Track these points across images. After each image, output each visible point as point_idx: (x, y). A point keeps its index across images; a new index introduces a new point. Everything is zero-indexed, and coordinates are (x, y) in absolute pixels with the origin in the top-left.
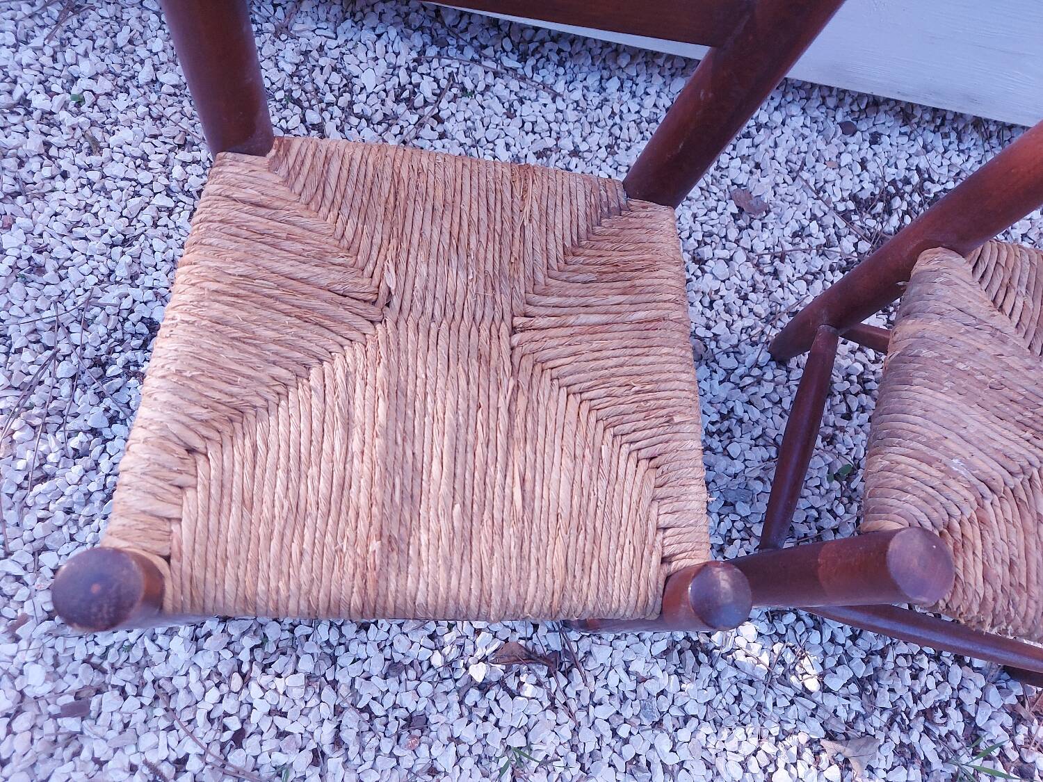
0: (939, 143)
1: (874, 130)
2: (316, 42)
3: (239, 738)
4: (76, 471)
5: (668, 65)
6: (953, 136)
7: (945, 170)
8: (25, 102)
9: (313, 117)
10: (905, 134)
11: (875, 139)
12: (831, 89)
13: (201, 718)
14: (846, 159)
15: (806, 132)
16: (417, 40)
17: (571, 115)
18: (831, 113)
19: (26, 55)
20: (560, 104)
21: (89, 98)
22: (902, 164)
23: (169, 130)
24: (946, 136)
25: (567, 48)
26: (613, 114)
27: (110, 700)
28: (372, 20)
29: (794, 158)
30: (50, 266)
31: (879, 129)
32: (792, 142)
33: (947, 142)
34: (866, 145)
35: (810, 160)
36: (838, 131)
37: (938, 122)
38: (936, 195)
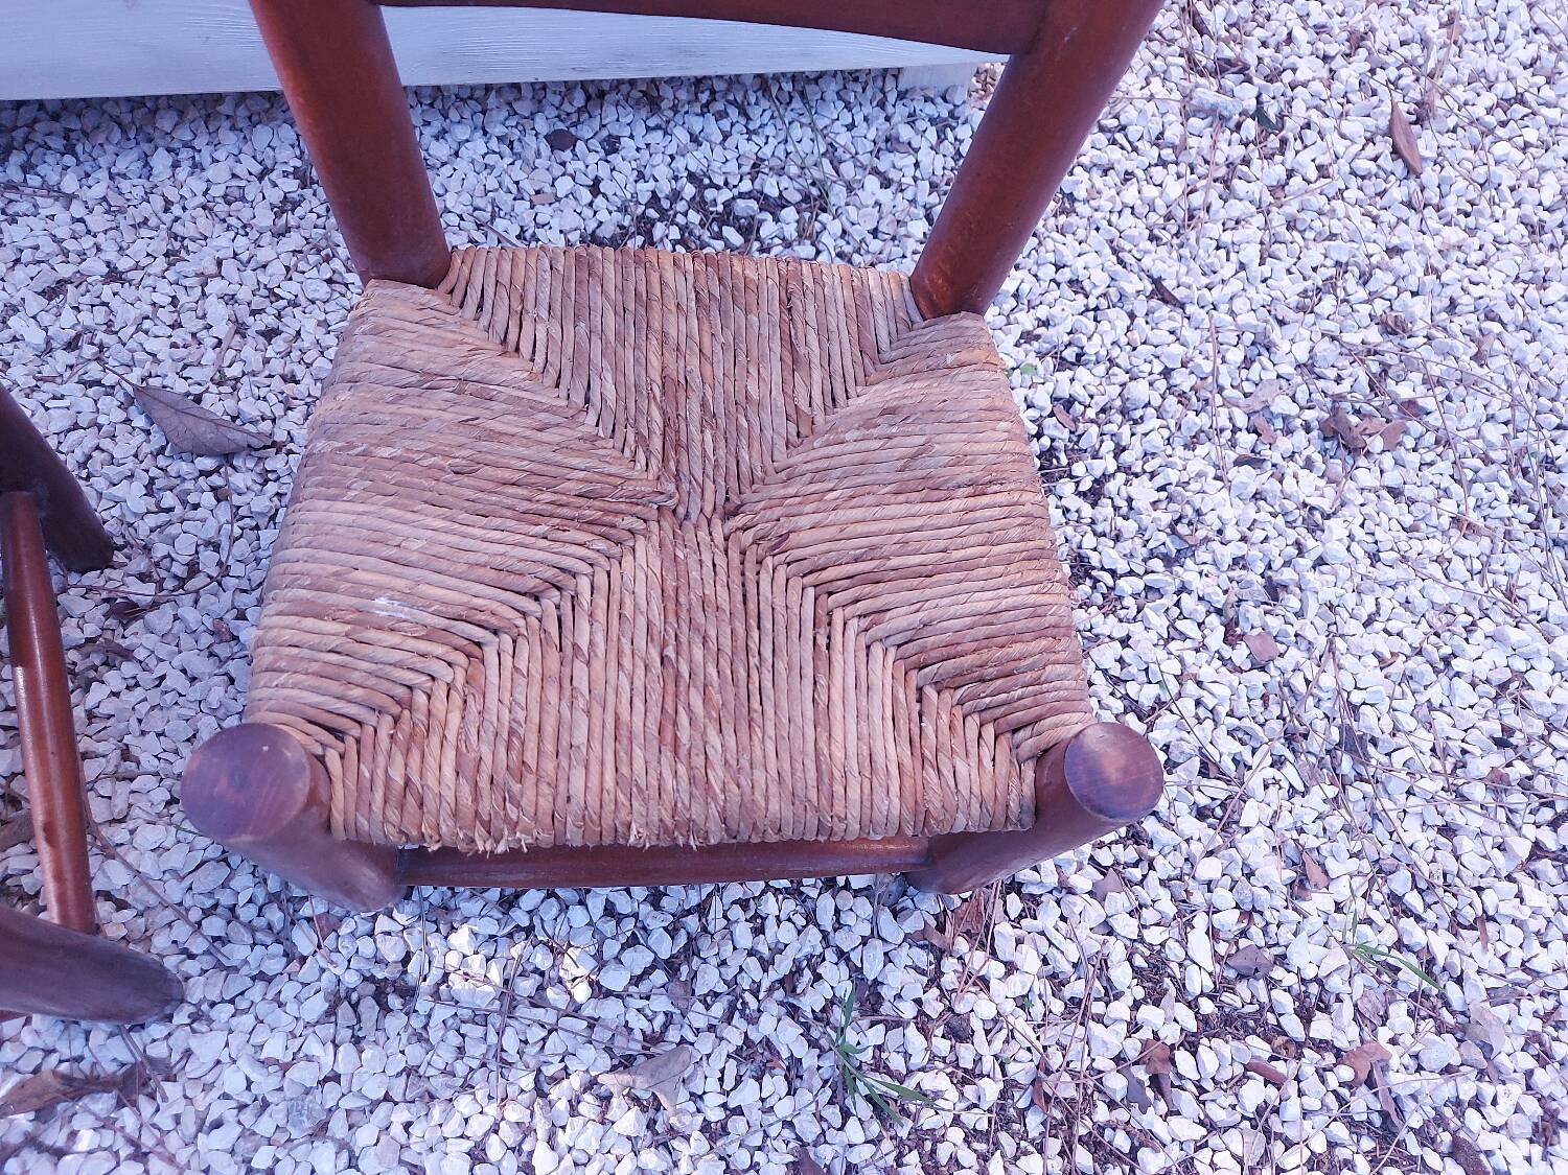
0: (714, 131)
1: (605, 133)
5: (242, 112)
6: (733, 112)
7: (732, 166)
10: (658, 127)
11: (612, 145)
12: (516, 86)
14: (564, 186)
15: (492, 159)
17: (98, 221)
18: (528, 124)
20: (77, 209)
22: (662, 172)
24: (720, 116)
25: (74, 124)
26: (168, 205)
29: (480, 203)
31: (614, 129)
32: (472, 178)
33: (725, 124)
34: (592, 158)
35: (505, 200)
36: (545, 148)
37: (704, 97)
38: (727, 205)
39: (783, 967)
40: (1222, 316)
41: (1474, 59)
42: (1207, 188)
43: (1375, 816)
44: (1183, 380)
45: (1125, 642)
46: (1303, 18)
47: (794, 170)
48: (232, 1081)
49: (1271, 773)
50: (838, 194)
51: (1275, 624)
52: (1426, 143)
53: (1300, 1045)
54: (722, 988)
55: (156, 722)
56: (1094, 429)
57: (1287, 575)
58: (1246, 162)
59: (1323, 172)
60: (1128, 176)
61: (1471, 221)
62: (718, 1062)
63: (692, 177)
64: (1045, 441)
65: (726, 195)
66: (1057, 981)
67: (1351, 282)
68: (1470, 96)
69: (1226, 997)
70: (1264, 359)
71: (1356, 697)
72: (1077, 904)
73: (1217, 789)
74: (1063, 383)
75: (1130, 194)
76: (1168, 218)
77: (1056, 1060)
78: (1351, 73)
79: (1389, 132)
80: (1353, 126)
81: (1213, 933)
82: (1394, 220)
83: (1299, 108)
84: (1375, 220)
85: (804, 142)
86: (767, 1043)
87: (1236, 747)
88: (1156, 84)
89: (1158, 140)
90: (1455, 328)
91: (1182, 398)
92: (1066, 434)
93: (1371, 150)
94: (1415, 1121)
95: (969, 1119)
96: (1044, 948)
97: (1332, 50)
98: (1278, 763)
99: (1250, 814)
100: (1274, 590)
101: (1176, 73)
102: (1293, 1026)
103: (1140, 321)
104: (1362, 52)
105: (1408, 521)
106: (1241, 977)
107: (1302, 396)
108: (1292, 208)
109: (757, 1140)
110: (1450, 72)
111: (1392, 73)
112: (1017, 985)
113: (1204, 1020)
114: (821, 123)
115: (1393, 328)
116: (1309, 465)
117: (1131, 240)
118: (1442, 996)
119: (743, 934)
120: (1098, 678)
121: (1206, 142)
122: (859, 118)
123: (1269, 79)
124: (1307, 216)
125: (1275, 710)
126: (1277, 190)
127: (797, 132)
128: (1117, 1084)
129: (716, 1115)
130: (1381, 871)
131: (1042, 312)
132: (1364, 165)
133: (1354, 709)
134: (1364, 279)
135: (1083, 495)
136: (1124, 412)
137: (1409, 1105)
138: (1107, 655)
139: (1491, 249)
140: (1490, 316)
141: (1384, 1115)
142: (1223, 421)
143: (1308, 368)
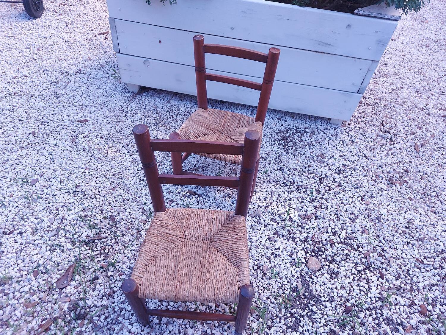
1: (285, 119)
2: (174, 104)
3: (139, 197)
4: (120, 158)
6: (304, 121)
7: (302, 127)
8: (124, 110)
9: (171, 114)
10: (293, 120)
11: (286, 121)
13: (133, 194)
14: (278, 124)
16: (193, 104)
18: (276, 116)
19: (125, 104)
21: (134, 110)
22: (292, 125)
23: (146, 114)
24: (302, 120)
27: (118, 189)
28: (185, 101)
29: (267, 123)
30: (122, 131)
31: (287, 119)
33: (303, 122)
34: (283, 122)
35: (270, 124)
36: (277, 119)
37: (301, 118)
38: (300, 131)
39: (280, 212)
40: (376, 162)
41: (436, 140)
42: (377, 146)
43: (380, 230)
44: (366, 168)
45: (344, 195)
46: (404, 129)
47: (311, 129)
48: (211, 199)
49: (363, 218)
50: (317, 133)
51: (370, 201)
52: (421, 149)
53: (356, 250)
54: (271, 212)
55: (213, 164)
56: (348, 170)
57: (375, 195)
58: (386, 144)
59: (400, 149)
60: (365, 141)
61: (427, 161)
62: (268, 218)
63: (296, 127)
64: (340, 169)
65: (300, 130)
66: (319, 229)
67: (401, 164)
68: (434, 145)
69: (346, 241)
70: (381, 169)
71: (381, 213)
72: (325, 221)
73: (353, 217)
74: (345, 163)
75: (364, 143)
76: (370, 148)
77: (316, 236)
78: (410, 138)
79: (415, 146)
80: (408, 144)
81: (347, 233)
82: (412, 158)
83: (399, 140)
84: (408, 157)
85: (313, 126)
86: (275, 220)
87: (358, 213)
88: (373, 131)
89: (371, 138)
90: (419, 174)
91: (365, 171)
92: (343, 169)
93: (411, 148)
94: (373, 266)
95: (301, 238)
96: (319, 224)
97: (408, 134)
98: (365, 218)
99: (357, 221)
100: (372, 197)
101: (377, 131)
102: (356, 247)
103: (360, 159)
104: (414, 135)
105: (400, 195)
106: (350, 239)
107: (386, 175)
108: (393, 151)
109: (271, 228)
110: (430, 141)
111: (419, 139)
112: (313, 226)
113: (342, 241)
114: (317, 124)
115: (406, 171)
116: (384, 184)
117: (362, 148)
118: (384, 255)
119: (276, 207)
120: (338, 198)
121: (380, 140)
122: (323, 125)
123: (394, 135)
124: (395, 154)
125: (367, 211)
126: (391, 149)
127: (313, 125)
128: (324, 242)
129: (266, 224)
130: (379, 236)
131: (344, 154)
132: (408, 149)
133: (381, 215)
134: (403, 164)
135: (344, 177)
136: (354, 169)
137: (372, 264)
138: (341, 196)
139: (430, 166)
140: (426, 174)
141: (368, 264)
142: (371, 175)
143: (389, 172)
